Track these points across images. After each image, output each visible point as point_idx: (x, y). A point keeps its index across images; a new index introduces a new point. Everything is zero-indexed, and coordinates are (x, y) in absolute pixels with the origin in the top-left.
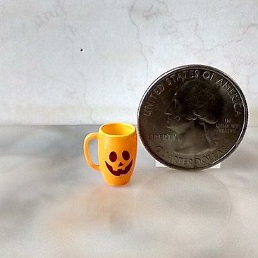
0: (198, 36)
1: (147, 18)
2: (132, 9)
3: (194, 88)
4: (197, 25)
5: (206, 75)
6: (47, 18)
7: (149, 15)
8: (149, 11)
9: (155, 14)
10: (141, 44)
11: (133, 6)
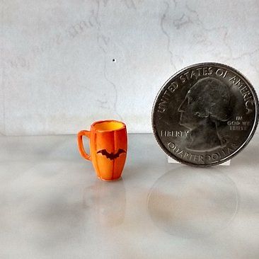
0: (227, 45)
1: (178, 27)
2: (164, 18)
3: (207, 86)
4: (226, 34)
5: (219, 72)
6: (81, 28)
7: (180, 24)
8: (180, 20)
9: (186, 23)
10: (171, 53)
11: (164, 16)
